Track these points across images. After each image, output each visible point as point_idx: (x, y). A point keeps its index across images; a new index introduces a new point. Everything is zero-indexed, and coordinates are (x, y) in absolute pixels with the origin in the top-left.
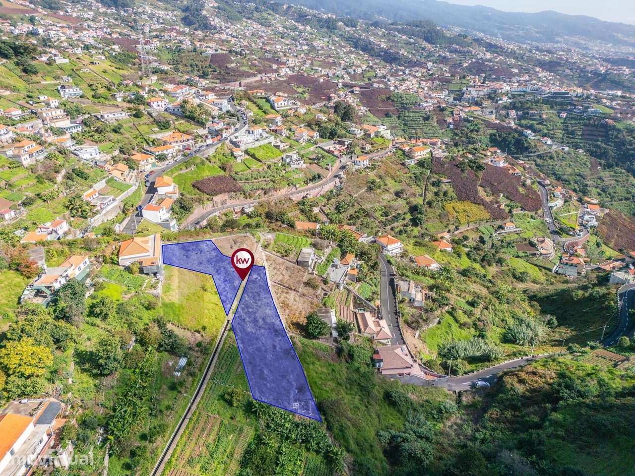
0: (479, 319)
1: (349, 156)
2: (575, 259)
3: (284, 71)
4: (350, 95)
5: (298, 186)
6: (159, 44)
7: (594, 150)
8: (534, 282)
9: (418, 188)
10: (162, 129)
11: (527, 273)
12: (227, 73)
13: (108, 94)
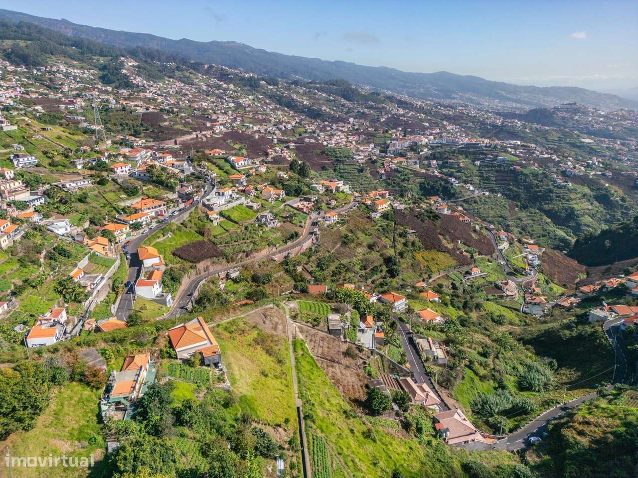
0: (494, 369)
1: (317, 212)
2: (537, 298)
3: (218, 129)
4: (286, 151)
5: (278, 245)
6: (83, 104)
7: (508, 193)
8: (511, 323)
9: (388, 240)
10: (130, 196)
11: (504, 316)
12: (160, 132)
13: (66, 161)
